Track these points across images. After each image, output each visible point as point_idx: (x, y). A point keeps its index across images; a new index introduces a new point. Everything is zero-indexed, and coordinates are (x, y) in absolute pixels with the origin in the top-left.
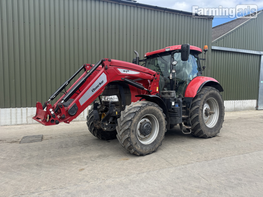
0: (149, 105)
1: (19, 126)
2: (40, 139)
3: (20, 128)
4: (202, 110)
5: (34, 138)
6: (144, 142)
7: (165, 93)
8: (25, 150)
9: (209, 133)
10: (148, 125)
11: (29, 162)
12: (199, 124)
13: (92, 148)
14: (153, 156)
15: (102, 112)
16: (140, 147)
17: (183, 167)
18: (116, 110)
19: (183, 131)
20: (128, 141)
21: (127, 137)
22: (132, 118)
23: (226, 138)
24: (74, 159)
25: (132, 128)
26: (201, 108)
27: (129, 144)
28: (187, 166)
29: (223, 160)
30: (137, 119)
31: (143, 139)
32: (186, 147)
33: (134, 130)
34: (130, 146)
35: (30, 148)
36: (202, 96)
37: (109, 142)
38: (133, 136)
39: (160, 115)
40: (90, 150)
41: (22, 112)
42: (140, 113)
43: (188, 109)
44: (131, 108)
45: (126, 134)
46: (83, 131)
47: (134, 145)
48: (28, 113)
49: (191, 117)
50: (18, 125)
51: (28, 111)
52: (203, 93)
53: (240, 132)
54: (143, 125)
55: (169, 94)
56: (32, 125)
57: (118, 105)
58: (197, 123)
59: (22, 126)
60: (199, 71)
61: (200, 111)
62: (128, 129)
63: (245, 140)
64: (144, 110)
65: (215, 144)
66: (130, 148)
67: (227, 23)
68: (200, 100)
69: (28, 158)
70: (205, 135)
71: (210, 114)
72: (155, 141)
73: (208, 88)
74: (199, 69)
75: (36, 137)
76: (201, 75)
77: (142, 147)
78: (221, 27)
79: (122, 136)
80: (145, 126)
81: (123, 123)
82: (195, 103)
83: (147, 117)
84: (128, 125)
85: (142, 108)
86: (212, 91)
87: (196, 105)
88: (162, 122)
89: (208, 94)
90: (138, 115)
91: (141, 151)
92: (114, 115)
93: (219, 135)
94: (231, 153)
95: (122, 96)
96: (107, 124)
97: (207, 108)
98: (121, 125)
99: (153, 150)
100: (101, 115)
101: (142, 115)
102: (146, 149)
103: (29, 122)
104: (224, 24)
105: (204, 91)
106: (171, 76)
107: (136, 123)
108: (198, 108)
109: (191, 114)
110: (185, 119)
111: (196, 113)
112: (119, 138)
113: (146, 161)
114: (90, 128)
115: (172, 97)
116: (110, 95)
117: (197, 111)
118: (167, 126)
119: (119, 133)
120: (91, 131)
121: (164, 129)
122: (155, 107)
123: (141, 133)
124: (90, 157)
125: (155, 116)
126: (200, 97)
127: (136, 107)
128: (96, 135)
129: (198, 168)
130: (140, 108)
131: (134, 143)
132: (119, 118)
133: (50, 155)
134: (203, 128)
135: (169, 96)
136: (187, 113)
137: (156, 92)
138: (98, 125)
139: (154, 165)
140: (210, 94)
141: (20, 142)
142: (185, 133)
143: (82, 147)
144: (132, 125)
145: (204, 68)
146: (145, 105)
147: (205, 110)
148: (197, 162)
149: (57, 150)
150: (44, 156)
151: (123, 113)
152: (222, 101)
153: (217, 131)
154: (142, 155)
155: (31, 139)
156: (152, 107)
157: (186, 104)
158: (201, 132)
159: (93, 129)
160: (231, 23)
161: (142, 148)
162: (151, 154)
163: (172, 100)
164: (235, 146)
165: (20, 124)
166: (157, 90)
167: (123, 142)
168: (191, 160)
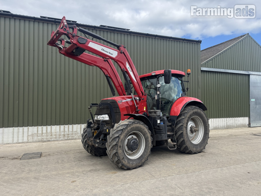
0: (135, 123)
1: (20, 145)
2: (39, 156)
3: (21, 146)
4: (186, 128)
5: (34, 155)
6: (131, 157)
7: (152, 112)
8: (24, 166)
9: (195, 149)
10: (135, 141)
11: (28, 176)
12: (184, 140)
13: (85, 163)
14: (139, 170)
15: (94, 129)
16: (127, 161)
17: (163, 178)
18: (107, 128)
19: (169, 147)
20: (116, 156)
21: (115, 152)
22: (119, 135)
23: (211, 153)
24: (68, 173)
25: (119, 144)
26: (185, 125)
27: (116, 159)
28: (168, 178)
29: (201, 173)
30: (124, 136)
31: (131, 154)
32: (171, 162)
33: (121, 146)
34: (117, 160)
35: (30, 164)
36: (186, 115)
37: (102, 158)
38: (120, 151)
39: (146, 132)
40: (84, 165)
41: (23, 131)
42: (127, 130)
43: (173, 126)
44: (119, 125)
45: (114, 150)
46: (79, 148)
47: (121, 159)
48: (29, 132)
49: (176, 134)
50: (19, 143)
51: (30, 130)
52: (187, 112)
53: (226, 148)
54: (130, 141)
55: (155, 113)
56: (32, 144)
57: (108, 124)
58: (182, 139)
59: (23, 144)
60: (183, 92)
61: (184, 129)
62: (116, 145)
63: (228, 156)
64: (130, 128)
65: (199, 159)
66: (118, 162)
67: (217, 45)
68: (184, 118)
69: (27, 172)
70: (190, 151)
71: (195, 131)
72: (142, 156)
73: (192, 107)
74: (183, 90)
75: (35, 154)
76: (185, 95)
77: (129, 161)
78: (211, 49)
79: (111, 152)
80: (132, 142)
81: (111, 139)
82: (180, 121)
83: (134, 134)
84: (115, 141)
85: (128, 125)
86: (196, 110)
87: (180, 123)
88: (148, 138)
89: (191, 112)
90: (125, 132)
91: (128, 165)
92: (105, 133)
93: (205, 151)
94: (211, 167)
95: (112, 115)
96: (98, 141)
97: (192, 126)
98: (110, 141)
99: (140, 164)
100: (94, 132)
101: (128, 132)
102: (132, 164)
103: (30, 141)
104: (214, 46)
105: (187, 110)
106: (156, 97)
107: (123, 139)
108: (183, 125)
109: (177, 131)
110: (171, 136)
111: (180, 130)
112: (109, 154)
113: (132, 174)
114: (84, 145)
115: (158, 115)
116: (101, 115)
117: (182, 128)
118: (152, 142)
119: (108, 148)
120: (85, 148)
121: (150, 145)
122: (141, 125)
123: (129, 149)
124: (83, 171)
125: (142, 133)
126: (184, 115)
127: (124, 125)
128: (89, 152)
129: (176, 179)
130: (127, 126)
131: (121, 157)
132: (109, 135)
133: (47, 169)
134: (187, 144)
135: (155, 115)
136: (172, 130)
137: (144, 111)
138: (91, 142)
139: (139, 177)
140: (193, 112)
141: (21, 159)
142: (171, 149)
143: (76, 163)
144: (119, 142)
145: (187, 89)
146: (131, 123)
147: (190, 127)
148: (178, 174)
149: (54, 165)
150: (42, 171)
151: (112, 130)
152: (206, 119)
153: (202, 148)
154: (129, 169)
155: (30, 156)
156: (138, 125)
157: (172, 121)
158: (186, 148)
159: (87, 145)
160: (220, 46)
161: (129, 163)
162: (138, 168)
163: (157, 118)
164: (217, 161)
165: (21, 143)
166: (145, 110)
167: (111, 157)
168: (173, 173)
